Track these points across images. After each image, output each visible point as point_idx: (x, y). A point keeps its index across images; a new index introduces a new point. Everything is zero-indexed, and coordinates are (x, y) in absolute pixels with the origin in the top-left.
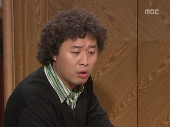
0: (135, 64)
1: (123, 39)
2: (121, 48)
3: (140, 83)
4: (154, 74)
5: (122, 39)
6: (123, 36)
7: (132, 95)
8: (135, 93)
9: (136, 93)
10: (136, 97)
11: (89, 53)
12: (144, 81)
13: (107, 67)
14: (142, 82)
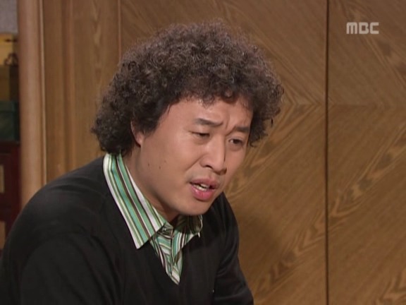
0: (321, 159)
1: (294, 102)
2: (290, 121)
3: (334, 204)
4: (365, 183)
5: (290, 101)
6: (293, 94)
7: (314, 230)
8: (321, 227)
9: (323, 225)
10: (324, 237)
11: (229, 141)
12: (342, 198)
13: (257, 167)
14: (338, 201)
